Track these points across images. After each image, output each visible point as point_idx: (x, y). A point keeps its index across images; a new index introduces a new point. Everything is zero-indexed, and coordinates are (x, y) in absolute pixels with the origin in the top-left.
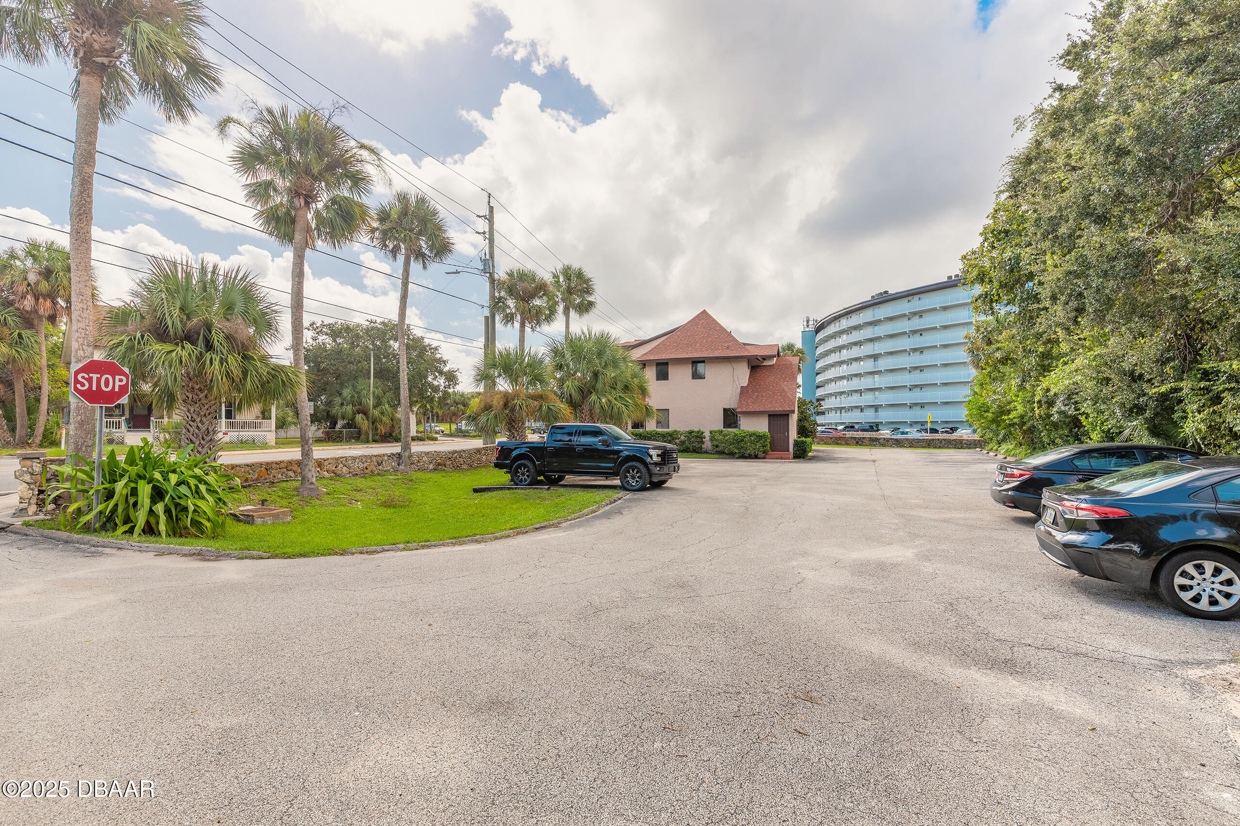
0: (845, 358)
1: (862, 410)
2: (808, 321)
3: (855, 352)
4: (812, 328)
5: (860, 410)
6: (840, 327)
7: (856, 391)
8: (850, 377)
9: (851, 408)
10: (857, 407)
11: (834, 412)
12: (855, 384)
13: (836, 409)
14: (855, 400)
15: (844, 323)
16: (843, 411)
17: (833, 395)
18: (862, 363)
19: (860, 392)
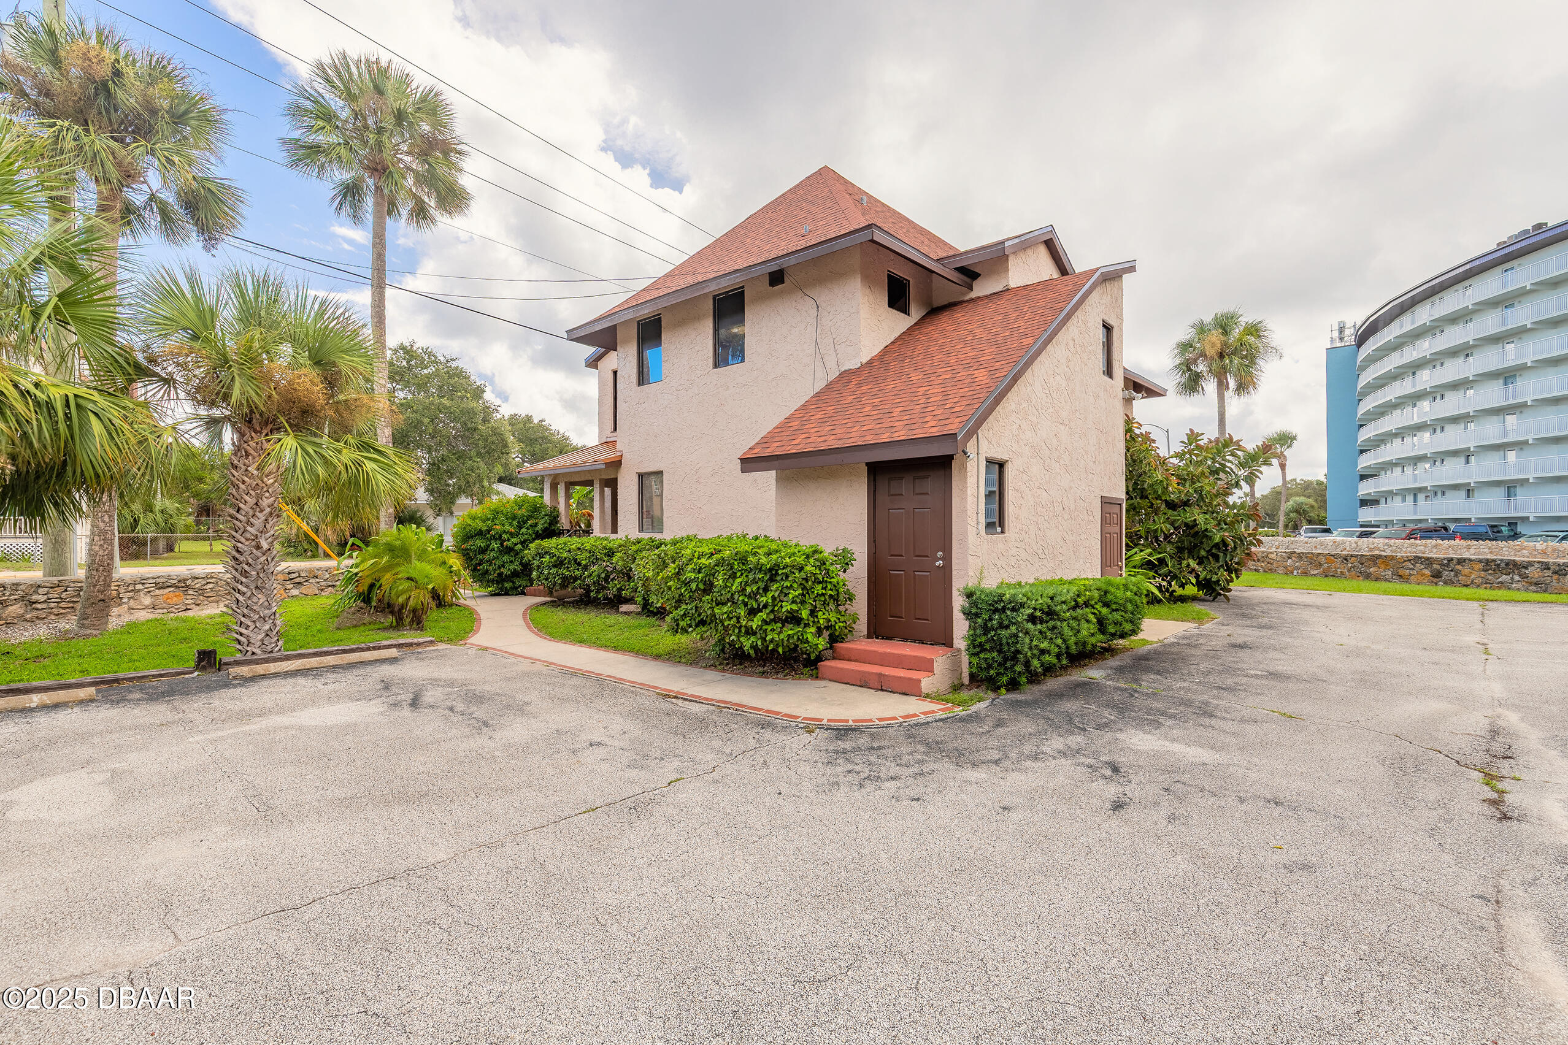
0: (1427, 386)
1: (1469, 492)
2: (1341, 330)
3: (1454, 370)
4: (1350, 339)
5: (1463, 493)
6: (1413, 323)
7: (1455, 453)
8: (1437, 425)
9: (1443, 490)
10: (1456, 487)
11: (1398, 499)
12: (1453, 438)
13: (1403, 493)
14: (1452, 472)
15: (1424, 315)
16: (1421, 497)
17: (1396, 465)
18: (1470, 393)
19: (1466, 454)
